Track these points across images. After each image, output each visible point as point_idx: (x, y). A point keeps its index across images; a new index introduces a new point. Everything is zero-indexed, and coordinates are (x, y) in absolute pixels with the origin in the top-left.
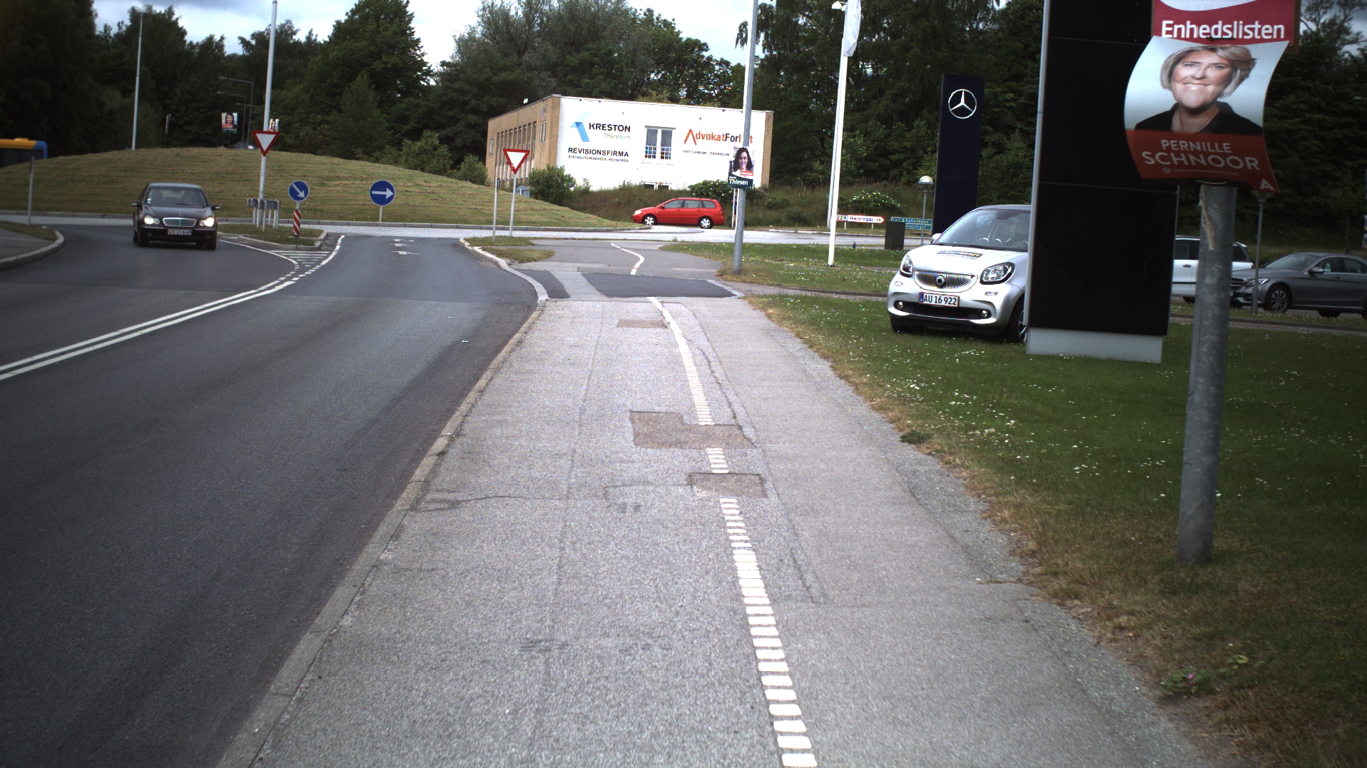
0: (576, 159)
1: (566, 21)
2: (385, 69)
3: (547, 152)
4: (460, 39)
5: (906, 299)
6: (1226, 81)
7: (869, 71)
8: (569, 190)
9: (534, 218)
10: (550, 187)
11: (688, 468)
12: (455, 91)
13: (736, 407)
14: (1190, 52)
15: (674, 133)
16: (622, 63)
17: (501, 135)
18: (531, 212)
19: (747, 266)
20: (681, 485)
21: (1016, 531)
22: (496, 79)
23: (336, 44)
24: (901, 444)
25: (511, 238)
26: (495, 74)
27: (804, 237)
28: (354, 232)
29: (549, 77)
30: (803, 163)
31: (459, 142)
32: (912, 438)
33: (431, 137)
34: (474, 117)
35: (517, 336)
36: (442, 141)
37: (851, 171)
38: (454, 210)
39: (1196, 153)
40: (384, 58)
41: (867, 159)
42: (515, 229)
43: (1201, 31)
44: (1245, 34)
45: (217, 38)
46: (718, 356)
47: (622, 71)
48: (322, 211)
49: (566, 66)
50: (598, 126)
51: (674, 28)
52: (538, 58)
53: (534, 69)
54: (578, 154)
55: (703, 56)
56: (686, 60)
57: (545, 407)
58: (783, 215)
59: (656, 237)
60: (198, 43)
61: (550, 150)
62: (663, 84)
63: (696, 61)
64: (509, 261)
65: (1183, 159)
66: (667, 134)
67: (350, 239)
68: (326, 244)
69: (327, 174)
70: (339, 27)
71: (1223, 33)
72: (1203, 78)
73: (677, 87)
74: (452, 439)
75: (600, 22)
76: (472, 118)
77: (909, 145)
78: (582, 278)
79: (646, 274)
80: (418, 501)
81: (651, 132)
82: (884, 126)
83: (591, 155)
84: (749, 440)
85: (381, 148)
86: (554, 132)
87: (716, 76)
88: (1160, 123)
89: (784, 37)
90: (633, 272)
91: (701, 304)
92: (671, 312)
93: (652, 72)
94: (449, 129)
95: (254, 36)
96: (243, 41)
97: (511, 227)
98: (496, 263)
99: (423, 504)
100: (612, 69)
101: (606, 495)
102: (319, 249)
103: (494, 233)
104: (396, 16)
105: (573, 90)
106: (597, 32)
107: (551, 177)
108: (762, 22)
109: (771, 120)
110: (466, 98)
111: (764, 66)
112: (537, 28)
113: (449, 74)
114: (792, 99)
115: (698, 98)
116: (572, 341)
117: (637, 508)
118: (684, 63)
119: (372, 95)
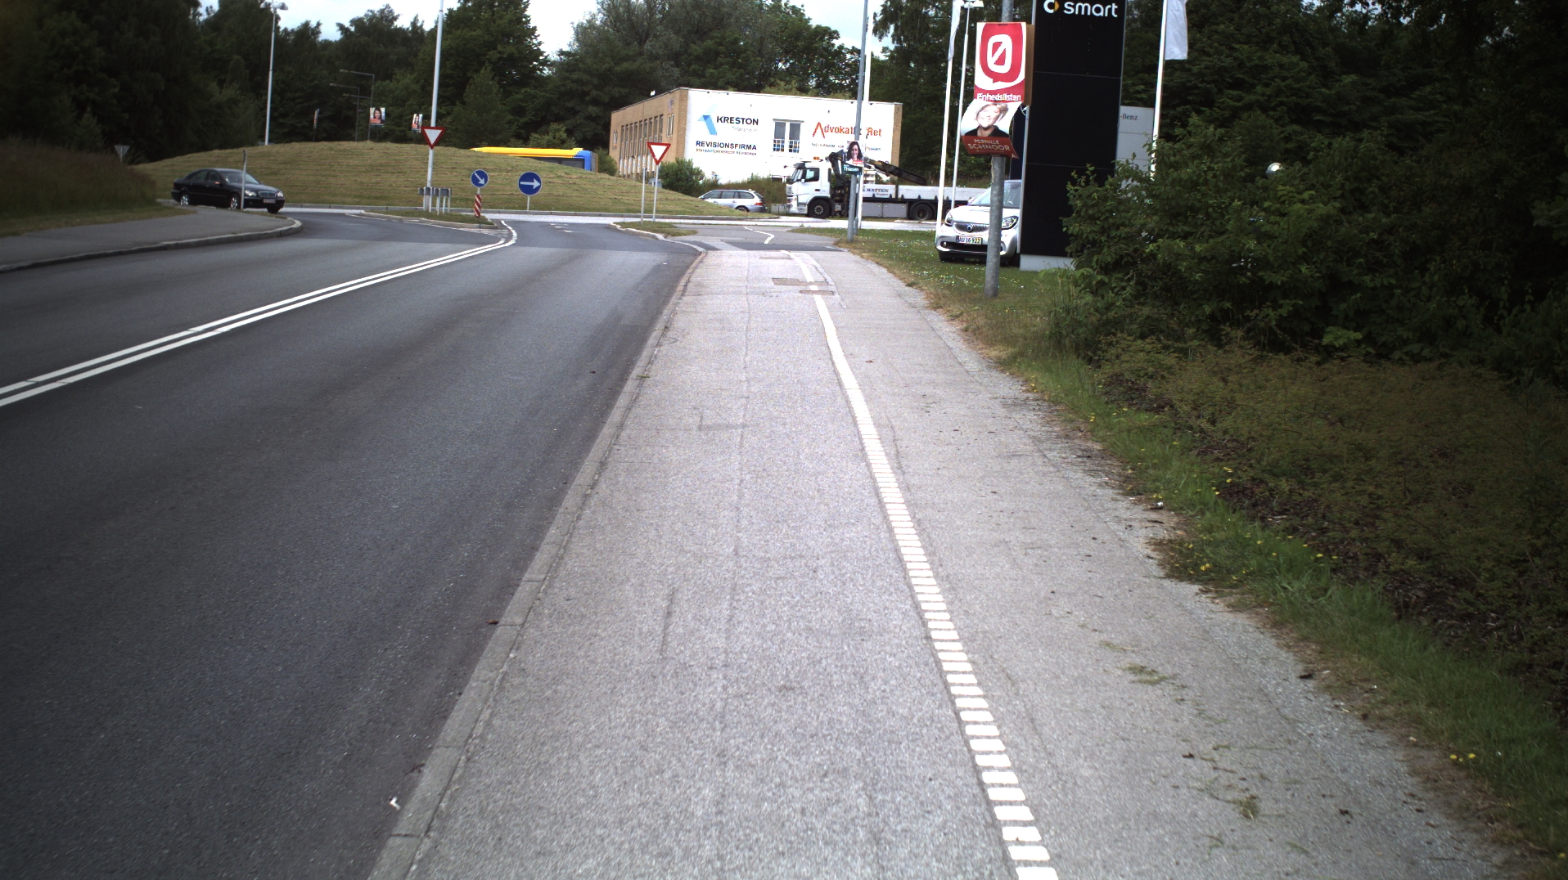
0: (704, 153)
1: (689, 8)
2: (500, 59)
3: (674, 145)
4: (578, 26)
5: (948, 240)
6: (998, 117)
8: (698, 184)
9: (670, 207)
10: (679, 180)
11: (799, 289)
12: (573, 82)
13: (828, 278)
14: (987, 106)
15: (802, 126)
16: (748, 52)
17: (626, 128)
18: (668, 202)
19: (859, 239)
20: (795, 293)
22: (618, 69)
23: (449, 32)
24: (903, 286)
25: (656, 222)
26: (617, 64)
29: (672, 66)
30: (933, 156)
33: (559, 130)
34: (595, 108)
36: (570, 132)
38: (594, 200)
40: (500, 48)
42: (657, 217)
45: (313, 24)
46: (823, 267)
47: (748, 60)
49: (690, 55)
50: (726, 119)
51: (803, 15)
52: (661, 47)
53: (656, 58)
54: (706, 147)
55: (833, 45)
56: (816, 48)
57: (726, 276)
60: (293, 30)
61: (678, 144)
62: (791, 74)
63: (826, 49)
64: (664, 235)
66: (795, 128)
70: (450, 14)
72: (990, 116)
73: (808, 76)
75: (726, 10)
76: (593, 110)
78: (725, 243)
79: (776, 242)
81: (780, 125)
83: (719, 149)
84: (832, 284)
86: (682, 126)
87: (847, 65)
88: (973, 133)
89: (914, 28)
90: (766, 241)
93: (780, 61)
95: (353, 22)
96: (341, 27)
97: (654, 215)
100: (738, 57)
101: (763, 294)
103: (641, 219)
104: (510, 3)
105: (697, 81)
106: (722, 20)
107: (680, 170)
108: (892, 13)
109: (900, 113)
110: (586, 89)
111: (892, 57)
112: (659, 16)
113: (568, 63)
114: (922, 91)
115: (828, 88)
116: (733, 262)
117: (777, 296)
118: (814, 51)
119: (495, 88)
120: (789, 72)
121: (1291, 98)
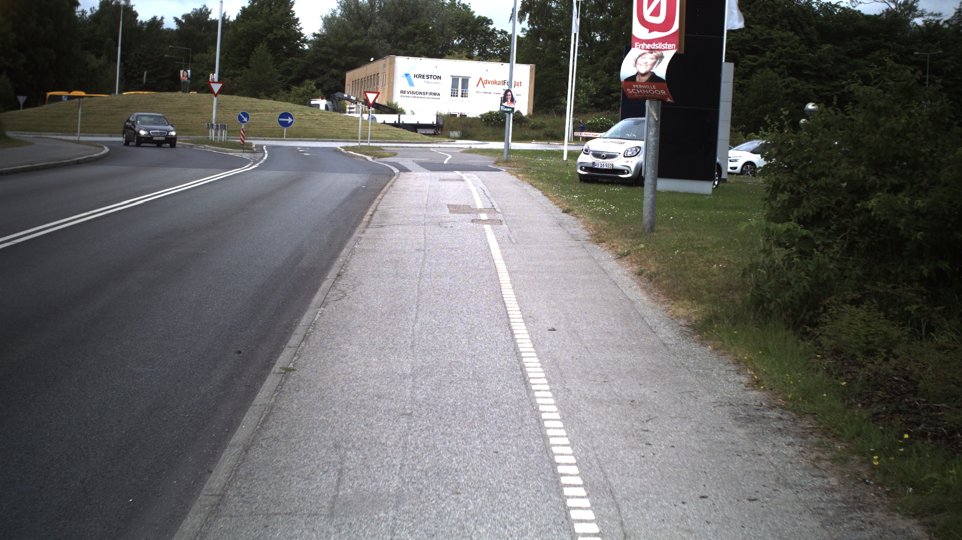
0: (405, 98)
1: (396, 5)
2: (276, 39)
3: (386, 93)
4: (325, 18)
5: (586, 165)
6: (654, 64)
7: (598, 38)
9: (381, 135)
11: (472, 218)
12: (322, 53)
14: (644, 54)
15: (470, 79)
16: (435, 33)
17: (355, 82)
19: (512, 159)
20: (469, 223)
21: (592, 230)
22: (350, 45)
23: (243, 22)
24: (561, 213)
25: (371, 146)
26: (350, 41)
27: (554, 146)
28: (271, 144)
29: (386, 43)
30: (556, 99)
33: (310, 84)
34: (336, 70)
36: (319, 86)
37: (586, 104)
38: (330, 130)
39: (645, 89)
40: (275, 31)
41: (596, 96)
42: (371, 142)
45: (159, 18)
46: (489, 190)
47: (435, 39)
49: (397, 35)
50: (420, 76)
51: (470, 9)
52: (378, 30)
53: (376, 37)
54: (407, 95)
55: (489, 28)
56: (478, 31)
57: (410, 203)
58: (541, 133)
59: (459, 146)
60: (146, 22)
61: (388, 92)
62: (462, 47)
63: (484, 31)
64: (373, 157)
65: (641, 91)
66: (465, 81)
67: (271, 148)
68: (258, 150)
69: (249, 108)
70: (244, 10)
72: (647, 63)
73: (472, 49)
75: (420, 6)
78: (416, 164)
79: (453, 163)
80: (367, 226)
81: (455, 80)
83: (416, 95)
84: (498, 212)
85: (276, 92)
86: (391, 80)
87: (498, 41)
88: (632, 79)
89: (542, 16)
90: (445, 162)
92: (467, 176)
93: (455, 39)
94: (319, 79)
95: (184, 16)
96: (176, 20)
97: (369, 140)
98: (365, 158)
99: (370, 226)
100: (428, 37)
101: (439, 224)
103: (360, 144)
104: (282, 3)
105: (402, 52)
106: (418, 12)
108: (528, 6)
109: (534, 71)
110: (331, 57)
111: (528, 35)
112: (377, 10)
113: (319, 42)
114: (548, 57)
115: (486, 56)
116: (417, 185)
117: (452, 227)
118: (477, 33)
119: (270, 57)
120: (461, 46)
121: (789, 60)
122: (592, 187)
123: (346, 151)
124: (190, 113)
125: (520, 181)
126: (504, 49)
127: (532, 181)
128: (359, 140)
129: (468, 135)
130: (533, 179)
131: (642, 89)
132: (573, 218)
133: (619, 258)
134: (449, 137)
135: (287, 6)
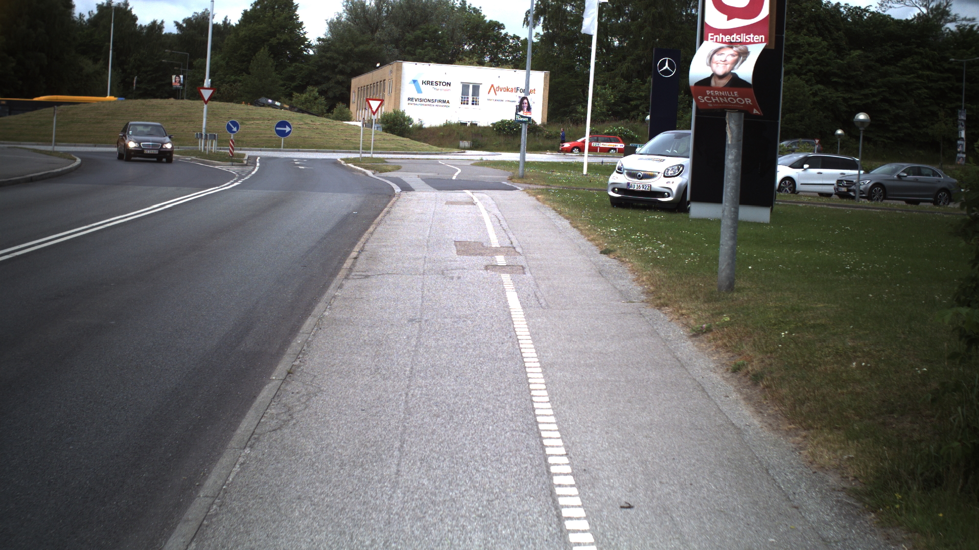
0: (413, 105)
1: (404, 9)
2: (279, 43)
3: (393, 101)
4: (330, 22)
5: (619, 186)
6: (736, 62)
7: (616, 43)
8: (409, 127)
9: (385, 146)
10: (395, 125)
11: (485, 263)
12: (327, 58)
13: (513, 240)
14: (721, 48)
15: (481, 86)
16: (444, 38)
17: (360, 89)
18: (384, 141)
19: (528, 174)
20: (481, 270)
21: (647, 285)
22: (356, 50)
23: (245, 26)
24: (599, 255)
25: (372, 158)
26: (355, 46)
28: (266, 155)
29: (394, 48)
30: (571, 107)
31: (330, 94)
32: (606, 252)
33: (313, 90)
34: (341, 77)
35: (386, 209)
36: (321, 93)
37: (604, 113)
38: (332, 140)
39: (723, 97)
40: (278, 36)
41: (614, 104)
42: (374, 153)
43: (727, 38)
44: (746, 40)
45: (159, 22)
46: (505, 218)
47: (444, 44)
48: (242, 142)
49: (405, 40)
50: (428, 83)
51: (481, 13)
52: (386, 35)
53: (383, 42)
54: (415, 102)
55: (501, 33)
56: (489, 36)
57: (407, 240)
59: (469, 158)
60: (145, 26)
61: (395, 100)
62: (473, 53)
63: (496, 36)
64: (373, 172)
65: (717, 99)
66: (476, 88)
67: (264, 160)
68: (250, 163)
69: (245, 116)
70: (246, 14)
71: (737, 40)
72: (725, 61)
73: (483, 54)
74: (359, 252)
75: (429, 10)
76: (340, 78)
77: (643, 94)
78: (421, 181)
79: (462, 179)
80: (348, 275)
81: (465, 87)
82: (626, 81)
83: (424, 103)
84: (519, 253)
86: (398, 86)
87: (510, 47)
88: (706, 82)
89: (557, 20)
90: (454, 178)
91: (497, 194)
92: (478, 198)
93: (466, 44)
94: (324, 86)
95: (184, 21)
96: (177, 24)
97: (372, 151)
98: (364, 173)
99: (351, 276)
100: (438, 42)
101: (443, 274)
102: (246, 165)
103: (361, 155)
104: (286, 6)
105: (411, 58)
106: (427, 16)
107: (396, 118)
108: (542, 9)
109: (548, 78)
110: (335, 63)
111: (542, 40)
112: (385, 14)
113: (323, 46)
114: (563, 63)
115: (498, 62)
116: (419, 211)
117: (459, 278)
118: (488, 38)
119: (271, 62)
121: (816, 66)
122: (629, 213)
123: (347, 163)
124: (181, 121)
125: (540, 204)
126: (517, 55)
127: (556, 205)
128: (361, 151)
129: (479, 145)
130: (557, 202)
131: (718, 96)
132: (616, 262)
133: (694, 336)
134: (458, 147)
135: (290, 10)
